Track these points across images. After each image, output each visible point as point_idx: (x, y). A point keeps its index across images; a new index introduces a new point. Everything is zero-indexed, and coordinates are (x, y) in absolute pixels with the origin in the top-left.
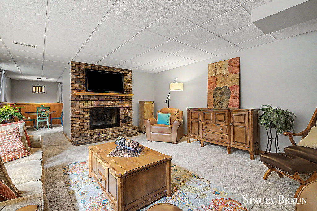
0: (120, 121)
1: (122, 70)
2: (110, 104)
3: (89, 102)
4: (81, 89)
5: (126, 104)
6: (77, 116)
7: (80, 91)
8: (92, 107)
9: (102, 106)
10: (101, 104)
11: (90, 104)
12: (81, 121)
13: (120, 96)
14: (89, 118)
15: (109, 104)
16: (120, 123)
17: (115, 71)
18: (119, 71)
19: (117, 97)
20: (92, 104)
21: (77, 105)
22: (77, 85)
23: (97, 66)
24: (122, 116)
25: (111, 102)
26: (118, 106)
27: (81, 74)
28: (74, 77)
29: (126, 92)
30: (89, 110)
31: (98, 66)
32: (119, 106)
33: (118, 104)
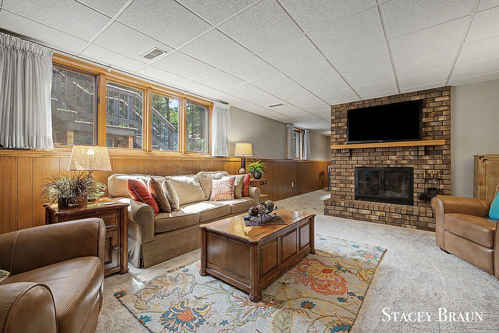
0: (415, 195)
1: (419, 93)
2: (391, 161)
3: (353, 158)
4: (343, 140)
5: (431, 162)
6: (338, 178)
7: (341, 143)
8: (358, 166)
9: (376, 164)
10: (374, 162)
11: (356, 162)
12: (341, 185)
13: (414, 147)
14: (353, 182)
15: (389, 162)
16: (415, 200)
17: (403, 100)
18: (413, 99)
19: (405, 148)
20: (358, 161)
21: (337, 162)
22: (338, 136)
23: (367, 102)
24: (419, 187)
25: (394, 158)
26: (408, 166)
27: (343, 120)
28: (334, 125)
29: (432, 137)
30: (353, 170)
31: (368, 100)
32: (412, 166)
33: (410, 161)
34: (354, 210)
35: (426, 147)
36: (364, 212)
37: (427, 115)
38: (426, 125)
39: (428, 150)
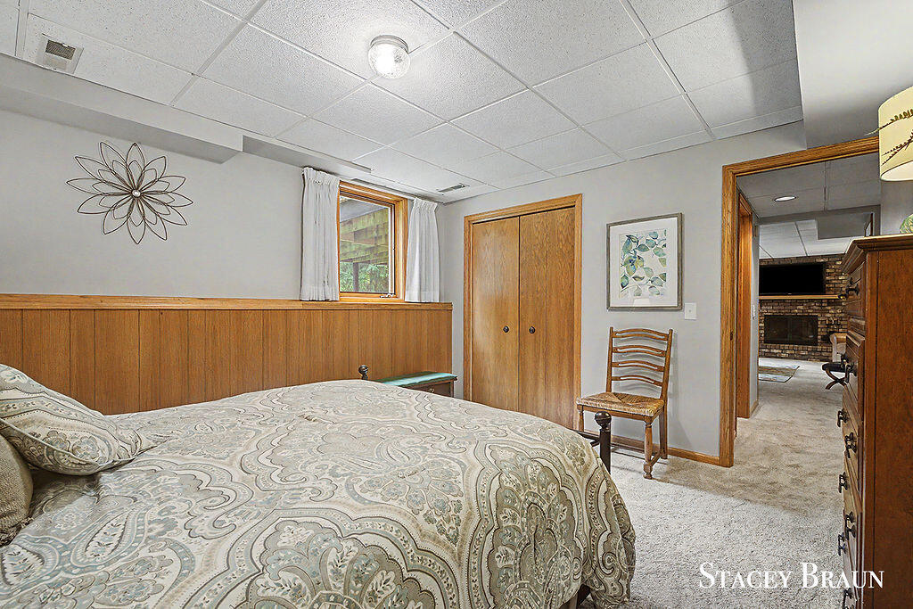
0: (819, 337)
1: (822, 257)
2: (799, 310)
3: (763, 307)
5: (832, 311)
8: (768, 314)
9: (785, 313)
10: (783, 311)
11: (766, 310)
13: (819, 300)
14: (763, 328)
15: (796, 311)
16: (819, 341)
17: (809, 261)
18: (817, 260)
19: (811, 301)
20: (768, 310)
24: (821, 332)
25: (801, 307)
26: (813, 314)
30: (763, 317)
32: (816, 314)
33: (815, 311)
34: (767, 350)
35: (828, 299)
36: (775, 351)
37: (829, 274)
38: (828, 282)
39: (829, 302)
